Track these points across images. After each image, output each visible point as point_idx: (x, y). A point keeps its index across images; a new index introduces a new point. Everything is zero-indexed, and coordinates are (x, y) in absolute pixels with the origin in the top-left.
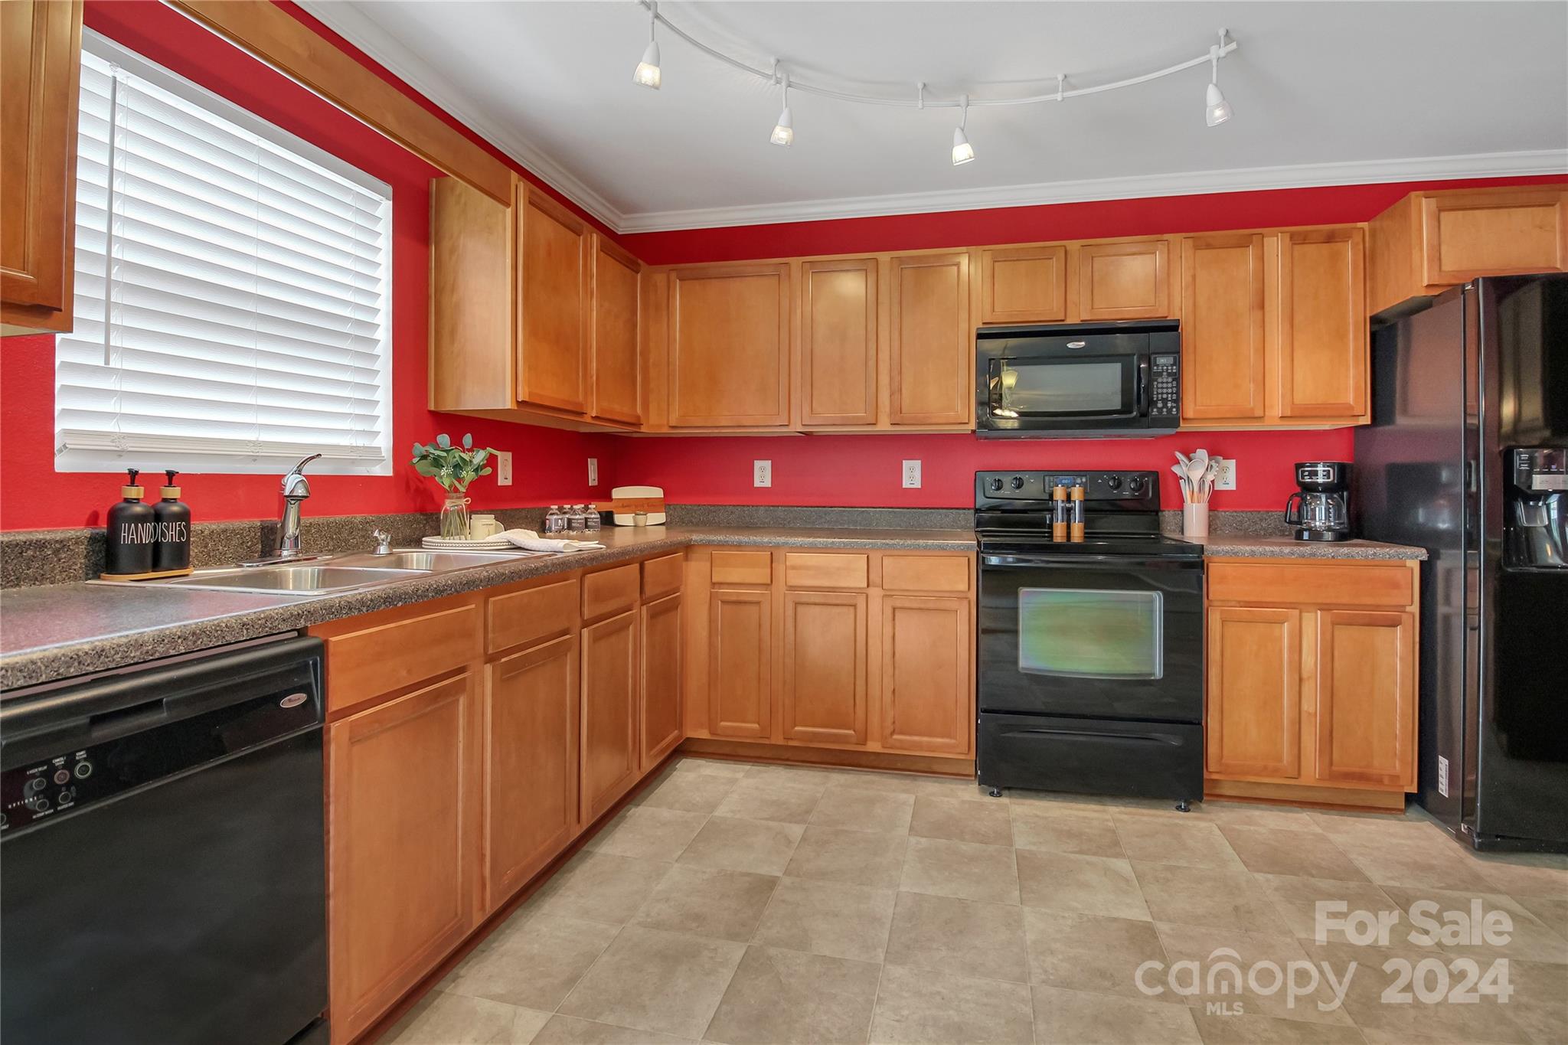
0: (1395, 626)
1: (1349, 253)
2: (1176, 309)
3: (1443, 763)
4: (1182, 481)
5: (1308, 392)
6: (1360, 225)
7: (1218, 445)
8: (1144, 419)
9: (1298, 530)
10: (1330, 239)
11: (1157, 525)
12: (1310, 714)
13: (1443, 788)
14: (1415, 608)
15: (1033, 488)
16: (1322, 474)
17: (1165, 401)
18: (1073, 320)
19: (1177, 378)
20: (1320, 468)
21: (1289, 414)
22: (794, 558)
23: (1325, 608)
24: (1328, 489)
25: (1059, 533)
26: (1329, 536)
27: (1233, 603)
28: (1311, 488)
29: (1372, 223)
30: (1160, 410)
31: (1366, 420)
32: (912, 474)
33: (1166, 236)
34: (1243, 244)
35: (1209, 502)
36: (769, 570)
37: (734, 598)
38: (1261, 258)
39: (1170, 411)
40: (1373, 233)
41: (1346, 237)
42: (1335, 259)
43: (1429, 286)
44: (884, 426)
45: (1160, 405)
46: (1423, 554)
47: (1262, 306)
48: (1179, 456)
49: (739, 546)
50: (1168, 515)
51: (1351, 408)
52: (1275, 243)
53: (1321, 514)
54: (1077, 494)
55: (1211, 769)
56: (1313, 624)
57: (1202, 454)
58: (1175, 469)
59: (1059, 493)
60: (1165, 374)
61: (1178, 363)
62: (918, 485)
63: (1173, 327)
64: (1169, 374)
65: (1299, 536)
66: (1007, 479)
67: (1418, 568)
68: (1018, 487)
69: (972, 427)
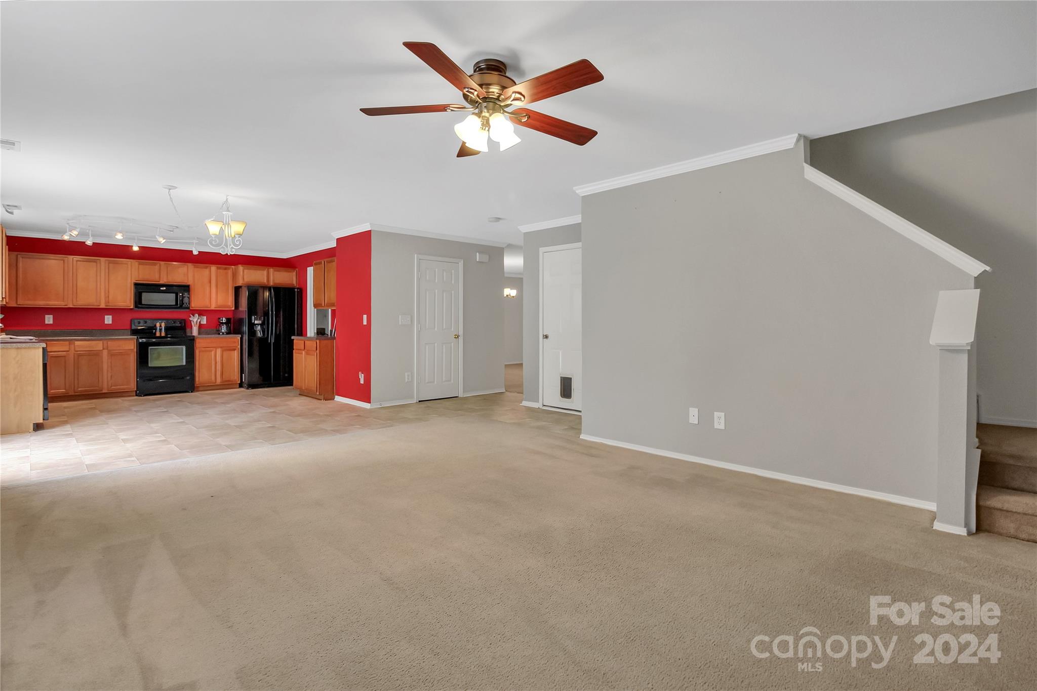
0: (236, 350)
1: (230, 272)
2: (190, 282)
3: (243, 375)
4: (191, 321)
5: (221, 302)
6: (233, 267)
7: (201, 313)
8: (181, 307)
9: (218, 332)
10: (225, 269)
11: (185, 332)
12: (218, 370)
14: (239, 347)
15: (149, 324)
16: (224, 320)
18: (161, 282)
19: (189, 298)
20: (224, 319)
21: (217, 306)
22: (77, 343)
23: (221, 347)
24: (225, 323)
25: (158, 334)
26: (225, 333)
27: (201, 347)
28: (222, 323)
29: (236, 267)
31: (233, 309)
32: (108, 320)
33: (187, 264)
34: (206, 268)
35: (198, 326)
36: (68, 346)
38: (210, 273)
39: (188, 305)
40: (235, 269)
41: (229, 269)
42: (226, 273)
43: (241, 283)
44: (103, 306)
45: (186, 304)
46: (240, 336)
47: (210, 282)
48: (191, 316)
50: (188, 330)
51: (231, 306)
52: (213, 268)
53: (224, 329)
54: (163, 325)
55: (197, 383)
56: (219, 351)
57: (197, 315)
58: (190, 319)
59: (158, 325)
61: (189, 294)
62: (110, 322)
63: (188, 286)
64: (187, 297)
65: (219, 334)
66: (141, 321)
67: (239, 339)
68: (145, 323)
69: (132, 307)
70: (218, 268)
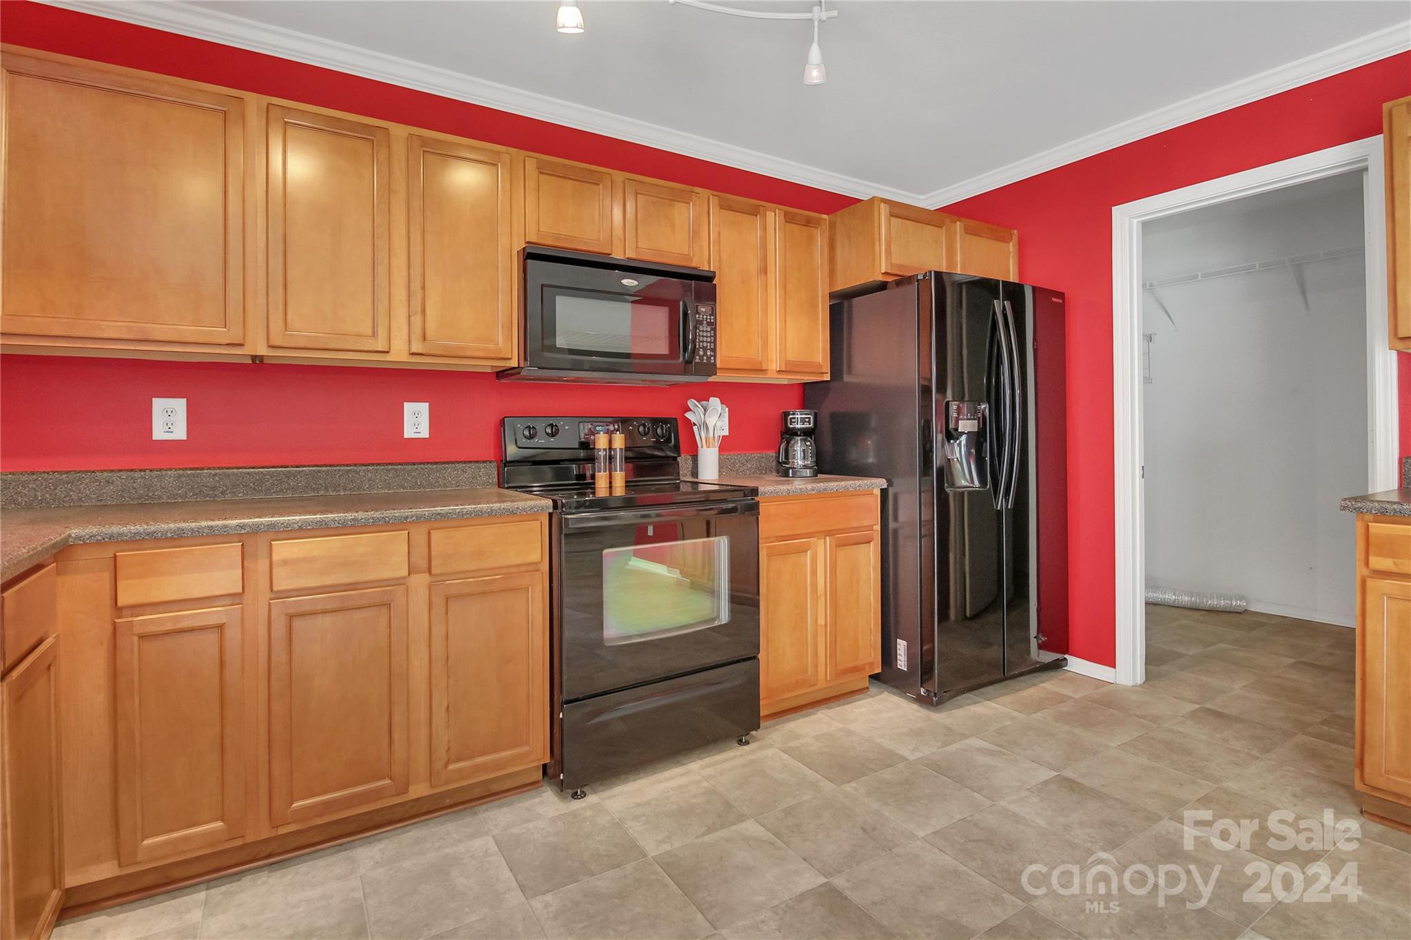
0: (869, 542)
1: (820, 238)
2: (701, 262)
3: (902, 645)
4: (695, 428)
5: (794, 353)
6: (824, 216)
7: (727, 392)
10: (808, 223)
12: (821, 626)
13: (902, 663)
14: (878, 527)
16: (802, 422)
17: (705, 349)
18: (620, 255)
19: (713, 325)
20: (800, 417)
21: (783, 369)
22: (284, 549)
23: (829, 533)
24: (807, 433)
25: (602, 489)
26: (808, 472)
27: (772, 539)
28: (794, 433)
29: (832, 216)
30: (702, 358)
31: (827, 377)
32: (417, 417)
33: (697, 189)
34: (754, 212)
35: (719, 447)
36: (240, 571)
37: (169, 627)
38: (764, 228)
39: (709, 358)
40: (833, 225)
41: (817, 223)
42: (810, 239)
43: (886, 273)
44: (399, 354)
45: (701, 353)
46: (883, 483)
47: (765, 273)
49: (178, 538)
50: (684, 461)
51: (821, 366)
52: (773, 217)
53: (800, 453)
54: (619, 441)
56: (824, 550)
57: (715, 402)
58: (688, 415)
59: (601, 442)
60: (705, 322)
61: (713, 313)
62: (424, 433)
63: (708, 278)
64: (709, 324)
65: (786, 475)
66: (540, 425)
67: (877, 492)
68: (553, 435)
69: (514, 363)
70: (789, 219)
